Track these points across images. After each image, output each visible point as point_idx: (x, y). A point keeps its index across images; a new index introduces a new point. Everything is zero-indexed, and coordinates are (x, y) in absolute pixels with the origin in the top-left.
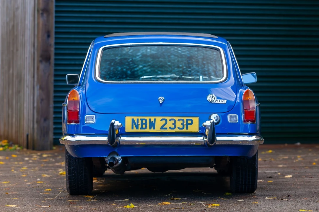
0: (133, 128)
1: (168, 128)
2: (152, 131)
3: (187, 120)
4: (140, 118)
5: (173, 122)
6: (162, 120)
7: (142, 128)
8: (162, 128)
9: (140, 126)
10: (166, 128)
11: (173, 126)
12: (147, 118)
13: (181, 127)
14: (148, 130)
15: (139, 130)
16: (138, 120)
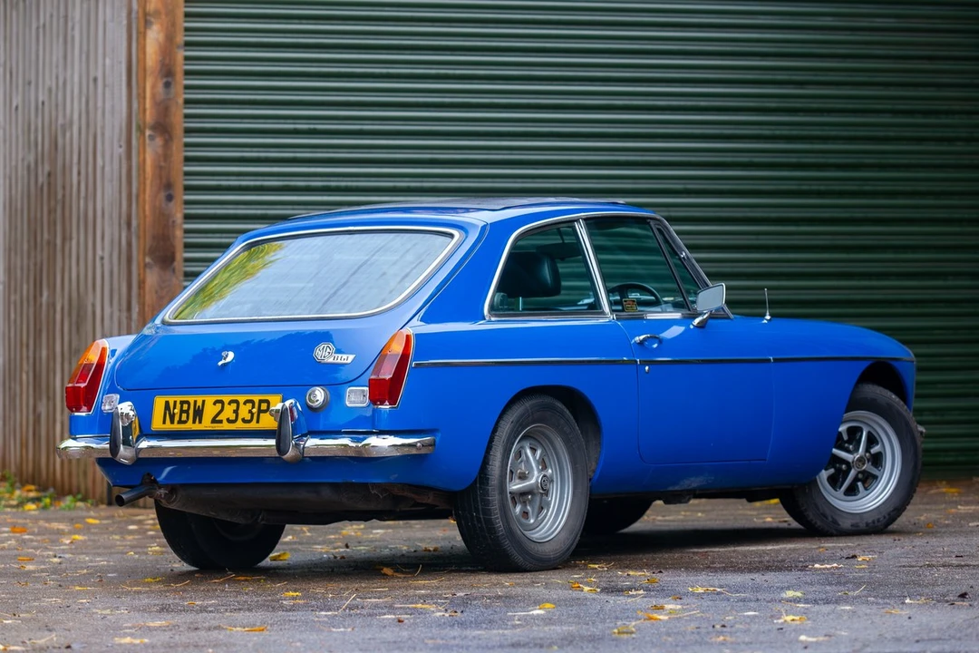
0: (164, 422)
1: (225, 421)
2: (197, 427)
3: (261, 401)
4: (179, 399)
5: (234, 406)
6: (215, 404)
7: (180, 422)
8: (214, 421)
9: (177, 418)
10: (221, 422)
11: (233, 417)
12: (191, 399)
13: (248, 417)
14: (190, 426)
15: (176, 427)
16: (175, 402)
